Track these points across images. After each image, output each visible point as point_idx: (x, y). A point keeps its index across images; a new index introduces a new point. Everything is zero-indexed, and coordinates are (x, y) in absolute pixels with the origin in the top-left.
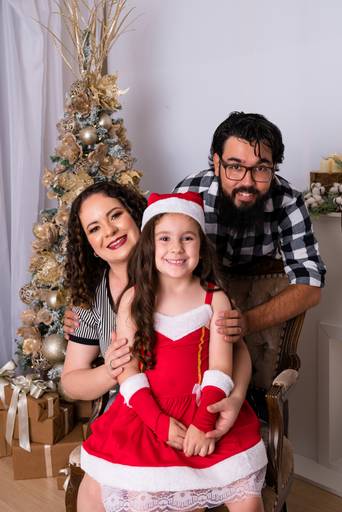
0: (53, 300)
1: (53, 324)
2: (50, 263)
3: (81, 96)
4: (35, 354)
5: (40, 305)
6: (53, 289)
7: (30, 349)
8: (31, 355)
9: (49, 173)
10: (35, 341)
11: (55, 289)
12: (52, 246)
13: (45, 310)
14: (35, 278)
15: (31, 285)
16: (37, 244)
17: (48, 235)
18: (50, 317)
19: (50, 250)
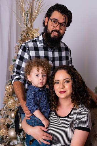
0: (13, 115)
1: (12, 124)
2: (11, 101)
3: (24, 37)
4: (5, 136)
5: (7, 116)
6: (12, 111)
7: (3, 134)
8: (3, 136)
9: (11, 66)
10: (5, 130)
11: (14, 111)
12: (13, 94)
13: (9, 119)
14: (6, 106)
15: (4, 109)
16: (7, 93)
17: (11, 90)
18: (11, 121)
19: (12, 96)
